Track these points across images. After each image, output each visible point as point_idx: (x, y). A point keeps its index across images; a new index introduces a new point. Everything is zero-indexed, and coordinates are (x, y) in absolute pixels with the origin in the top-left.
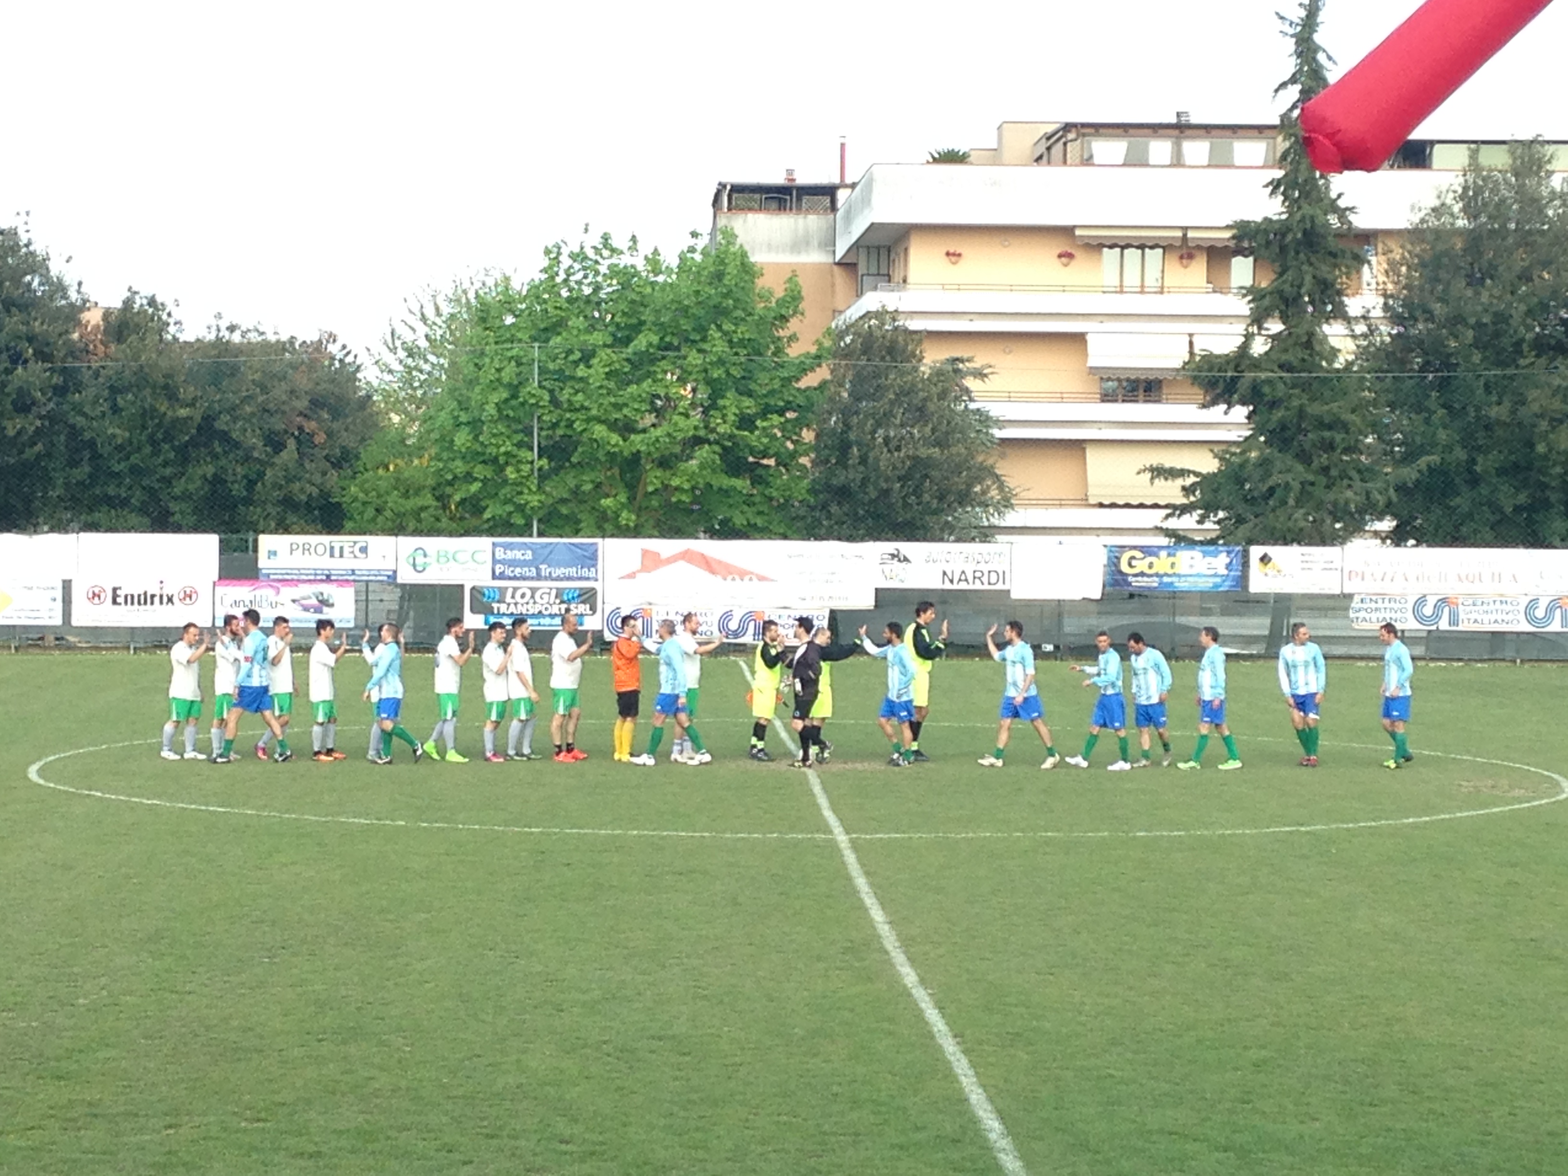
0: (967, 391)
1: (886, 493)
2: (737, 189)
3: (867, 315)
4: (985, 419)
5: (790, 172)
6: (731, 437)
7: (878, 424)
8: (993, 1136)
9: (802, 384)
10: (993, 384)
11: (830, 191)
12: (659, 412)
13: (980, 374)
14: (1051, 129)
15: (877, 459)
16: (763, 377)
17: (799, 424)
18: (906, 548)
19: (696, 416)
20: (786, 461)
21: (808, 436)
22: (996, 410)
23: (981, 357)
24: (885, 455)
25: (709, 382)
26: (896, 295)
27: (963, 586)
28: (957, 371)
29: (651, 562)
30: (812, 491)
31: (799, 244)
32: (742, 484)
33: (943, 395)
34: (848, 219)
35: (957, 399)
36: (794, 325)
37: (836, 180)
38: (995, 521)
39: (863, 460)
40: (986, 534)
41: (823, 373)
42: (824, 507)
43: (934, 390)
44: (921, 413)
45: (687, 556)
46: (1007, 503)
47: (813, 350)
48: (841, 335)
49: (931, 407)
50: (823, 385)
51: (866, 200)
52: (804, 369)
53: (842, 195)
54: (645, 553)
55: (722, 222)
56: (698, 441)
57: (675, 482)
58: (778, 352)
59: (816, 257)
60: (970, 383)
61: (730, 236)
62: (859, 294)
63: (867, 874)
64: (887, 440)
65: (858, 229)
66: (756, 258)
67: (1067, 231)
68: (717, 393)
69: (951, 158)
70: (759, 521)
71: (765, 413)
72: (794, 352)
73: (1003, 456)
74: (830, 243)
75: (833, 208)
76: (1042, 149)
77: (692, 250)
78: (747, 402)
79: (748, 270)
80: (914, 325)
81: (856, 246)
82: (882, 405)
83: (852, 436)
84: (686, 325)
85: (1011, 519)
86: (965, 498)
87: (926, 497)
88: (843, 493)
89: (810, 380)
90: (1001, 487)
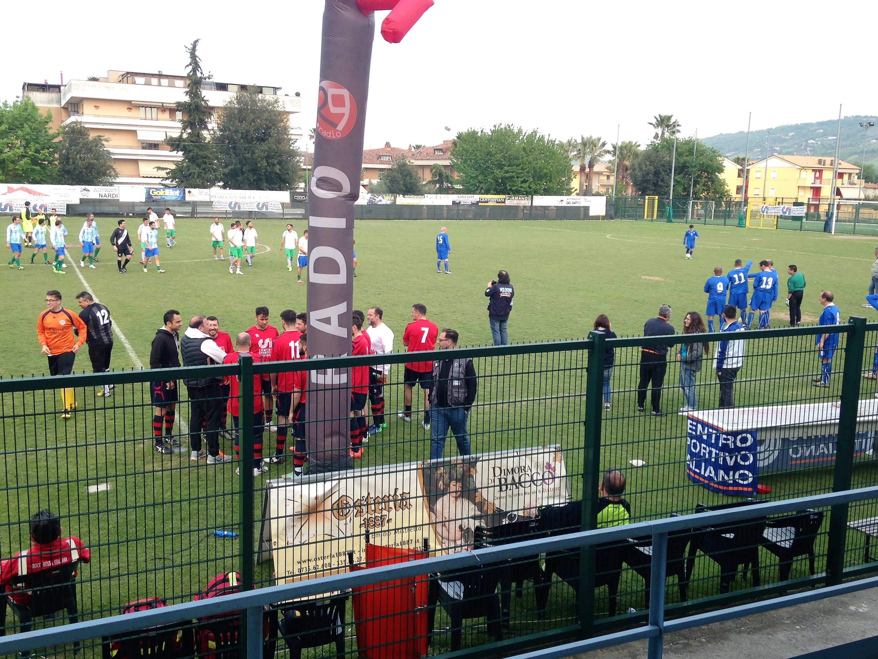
0: (103, 145)
1: (81, 172)
2: (29, 85)
3: (72, 122)
4: (109, 153)
5: (46, 80)
6: (33, 155)
7: (78, 153)
8: (122, 340)
9: (54, 141)
10: (110, 143)
11: (58, 87)
12: (11, 148)
13: (107, 141)
14: (123, 73)
15: (78, 163)
16: (42, 139)
17: (54, 152)
18: (88, 187)
19: (22, 149)
20: (50, 163)
21: (57, 156)
22: (112, 150)
23: (107, 136)
24: (80, 162)
25: (25, 139)
26: (80, 117)
27: (105, 198)
28: (100, 139)
29: (11, 190)
30: (59, 171)
31: (50, 101)
32: (38, 168)
33: (96, 146)
34: (65, 95)
35: (101, 147)
36: (50, 125)
37: (60, 84)
38: (114, 181)
39: (74, 163)
40: (111, 184)
41: (60, 138)
42: (63, 176)
43: (94, 144)
44: (90, 151)
45: (22, 189)
46: (117, 176)
47: (57, 132)
48: (65, 128)
49: (93, 149)
50: (60, 141)
51: (70, 90)
52: (54, 137)
53: (62, 88)
54: (9, 188)
55: (26, 94)
56: (23, 156)
57: (17, 167)
58: (46, 132)
59: (55, 105)
60: (104, 143)
61: (29, 99)
62: (69, 116)
63: (82, 274)
64: (80, 158)
65: (68, 98)
66: (37, 105)
67: (130, 102)
68: (28, 143)
69: (94, 79)
70: (44, 179)
71: (43, 149)
72: (51, 132)
73: (115, 163)
74: (60, 101)
75: (60, 92)
76: (121, 78)
77: (17, 101)
78: (37, 145)
79: (34, 108)
80: (87, 126)
81: (68, 103)
82: (78, 148)
83: (70, 156)
84: (17, 123)
85: (118, 180)
86: (104, 174)
87: (93, 174)
88: (68, 172)
89: (56, 140)
90: (115, 172)
